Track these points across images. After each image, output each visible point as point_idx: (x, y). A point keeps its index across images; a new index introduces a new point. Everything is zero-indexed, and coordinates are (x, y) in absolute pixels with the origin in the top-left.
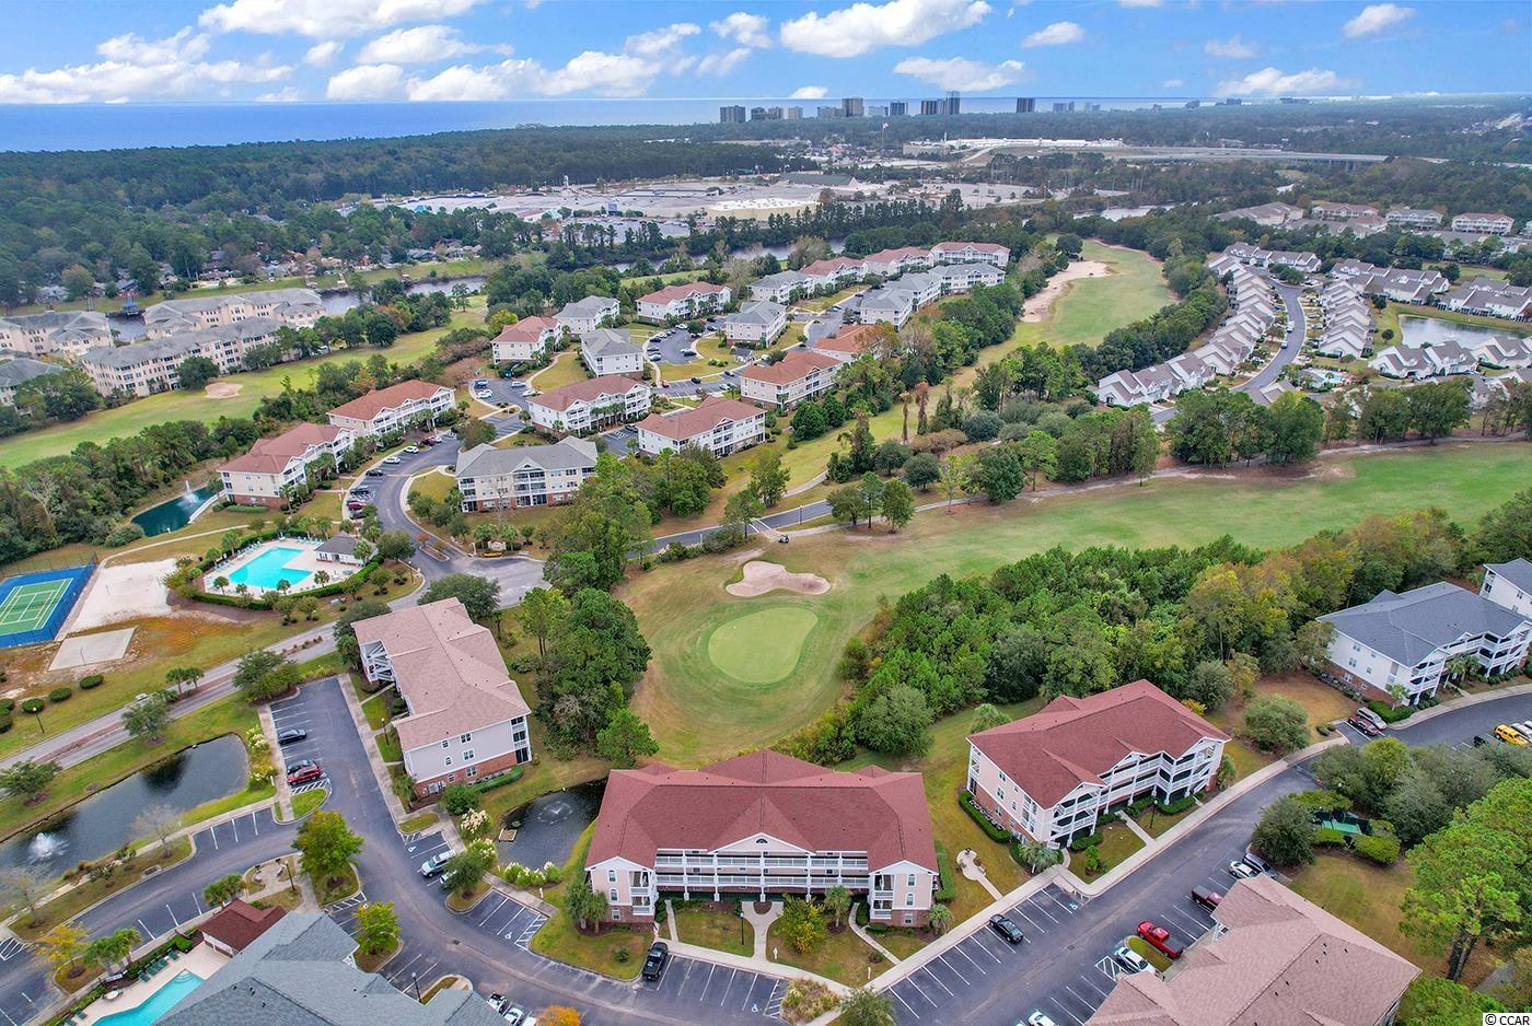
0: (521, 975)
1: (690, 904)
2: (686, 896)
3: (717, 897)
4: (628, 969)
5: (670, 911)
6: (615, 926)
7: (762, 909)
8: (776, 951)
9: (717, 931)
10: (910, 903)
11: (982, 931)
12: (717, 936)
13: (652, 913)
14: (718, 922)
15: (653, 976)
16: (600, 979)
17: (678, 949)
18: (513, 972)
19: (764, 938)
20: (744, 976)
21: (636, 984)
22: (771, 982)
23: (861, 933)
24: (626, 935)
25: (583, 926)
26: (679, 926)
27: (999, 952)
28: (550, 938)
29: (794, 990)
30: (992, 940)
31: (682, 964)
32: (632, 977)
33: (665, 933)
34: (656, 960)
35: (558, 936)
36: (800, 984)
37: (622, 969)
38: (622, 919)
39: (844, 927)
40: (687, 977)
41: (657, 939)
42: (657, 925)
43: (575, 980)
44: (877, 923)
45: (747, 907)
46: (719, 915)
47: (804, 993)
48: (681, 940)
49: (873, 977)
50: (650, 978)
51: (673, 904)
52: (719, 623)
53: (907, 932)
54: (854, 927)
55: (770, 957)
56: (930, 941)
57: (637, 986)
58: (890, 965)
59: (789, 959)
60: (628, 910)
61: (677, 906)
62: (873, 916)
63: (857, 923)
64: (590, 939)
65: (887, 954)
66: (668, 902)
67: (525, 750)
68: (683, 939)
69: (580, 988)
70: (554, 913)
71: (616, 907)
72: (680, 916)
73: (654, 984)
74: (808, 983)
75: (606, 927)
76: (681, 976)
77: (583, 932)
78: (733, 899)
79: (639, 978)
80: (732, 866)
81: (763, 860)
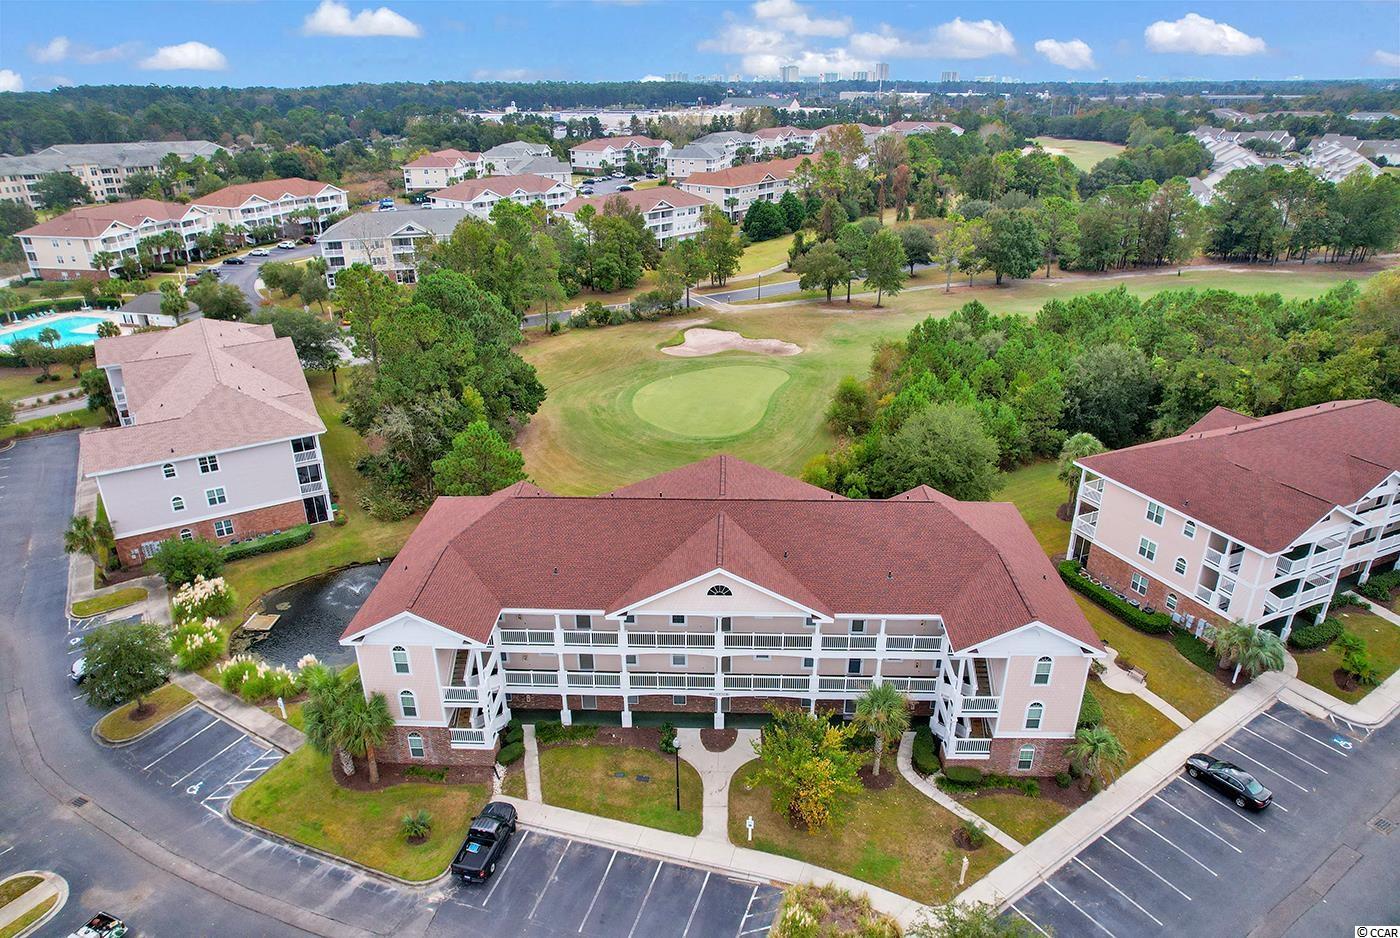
0: (190, 869)
1: (572, 732)
2: (566, 717)
3: (627, 720)
4: (424, 858)
5: (530, 744)
6: (415, 772)
7: (718, 742)
8: (750, 823)
9: (625, 784)
10: (1033, 724)
11: (1174, 786)
12: (625, 793)
13: (490, 743)
14: (628, 766)
15: (475, 874)
16: (360, 878)
17: (538, 817)
18: (174, 862)
19: (724, 798)
20: (681, 877)
21: (438, 891)
22: (740, 890)
23: (927, 787)
24: (435, 790)
25: (348, 769)
26: (546, 773)
27: (1230, 829)
28: (275, 792)
29: (795, 910)
30: (1204, 804)
31: (545, 848)
32: (430, 878)
33: (517, 787)
34: (486, 839)
35: (294, 789)
36: (809, 896)
37: (413, 859)
38: (431, 757)
39: (889, 777)
40: (553, 877)
41: (498, 797)
42: (501, 770)
43: (305, 880)
44: (961, 766)
45: (687, 739)
46: (631, 752)
47: (820, 917)
48: (548, 800)
49: (971, 880)
50: (471, 876)
51: (539, 731)
52: (647, 380)
53: (1023, 786)
54: (911, 776)
55: (737, 836)
56: (1076, 804)
57: (437, 896)
58: (1002, 856)
59: (780, 840)
60: (439, 737)
61: (545, 736)
62: (951, 753)
63: (917, 767)
64: (357, 795)
65: (991, 831)
66: (529, 729)
67: (320, 501)
68: (551, 798)
69: (309, 900)
70: (300, 746)
71: (415, 731)
72: (549, 755)
73: (477, 893)
74: (827, 893)
75: (392, 771)
76: (540, 875)
77: (345, 780)
78: (660, 724)
79: (447, 878)
80: (656, 650)
81: (720, 636)
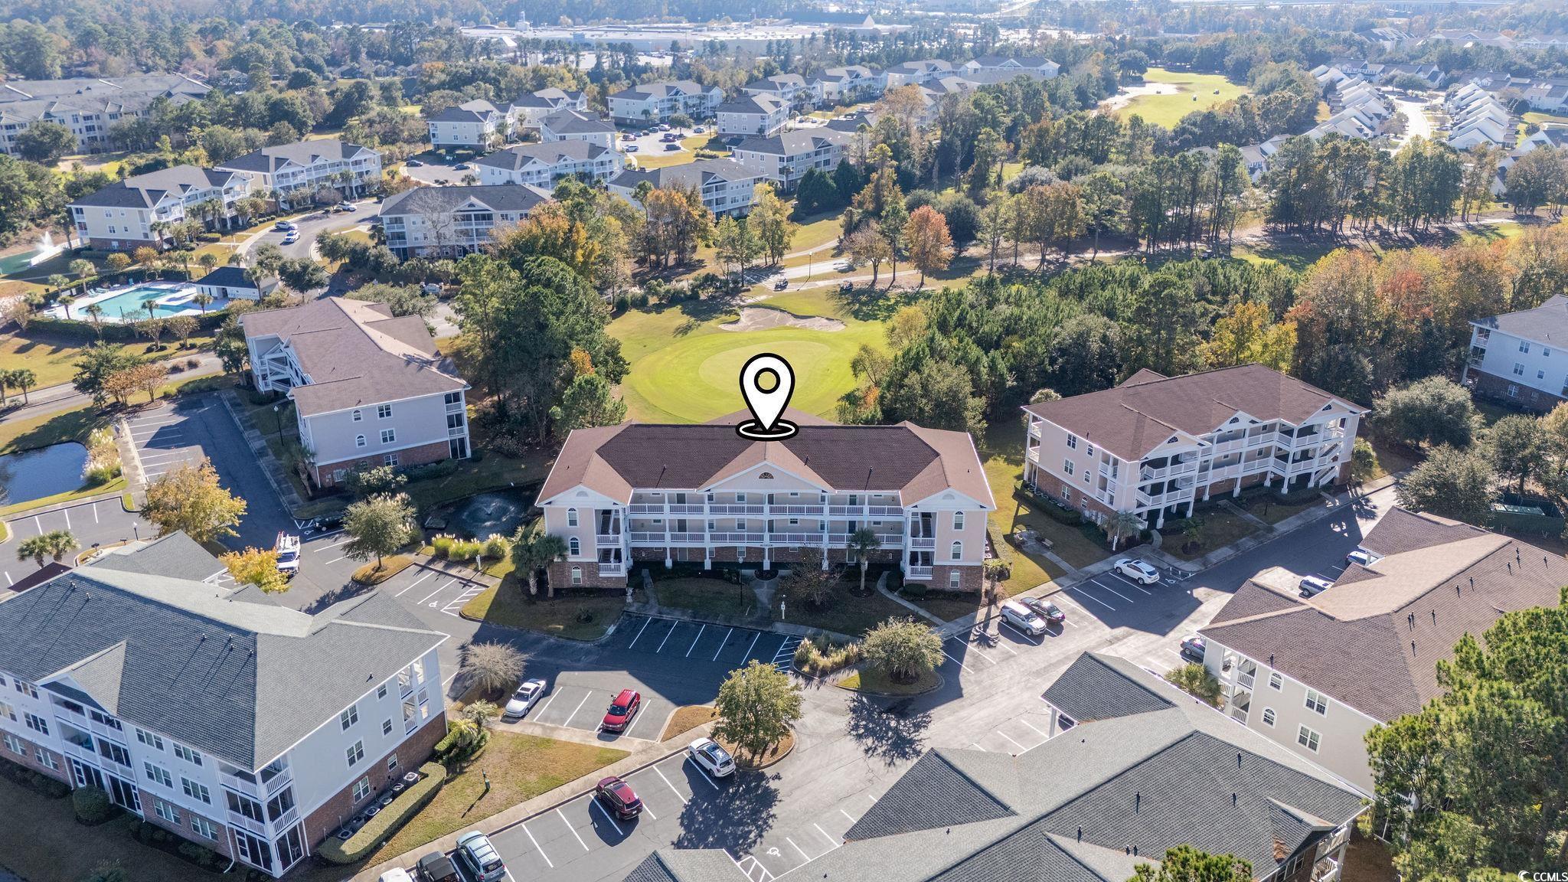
1: (673, 576)
2: (669, 563)
3: (708, 564)
5: (648, 578)
6: (575, 593)
7: (765, 576)
8: (783, 607)
10: (956, 556)
13: (623, 574)
16: (554, 640)
23: (894, 596)
25: (534, 590)
32: (597, 638)
33: (641, 598)
38: (586, 583)
39: (871, 591)
44: (914, 585)
48: (661, 604)
51: (652, 572)
53: (953, 596)
54: (884, 591)
59: (801, 619)
60: (592, 569)
61: (657, 573)
62: (909, 576)
63: (888, 587)
65: (928, 615)
66: (645, 572)
67: (462, 441)
71: (578, 565)
72: (660, 584)
75: (562, 592)
77: (532, 597)
80: (727, 516)
81: (767, 507)
